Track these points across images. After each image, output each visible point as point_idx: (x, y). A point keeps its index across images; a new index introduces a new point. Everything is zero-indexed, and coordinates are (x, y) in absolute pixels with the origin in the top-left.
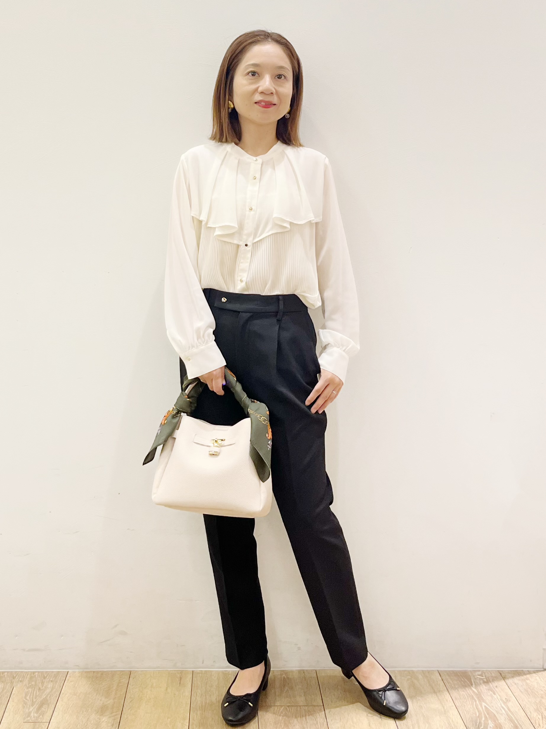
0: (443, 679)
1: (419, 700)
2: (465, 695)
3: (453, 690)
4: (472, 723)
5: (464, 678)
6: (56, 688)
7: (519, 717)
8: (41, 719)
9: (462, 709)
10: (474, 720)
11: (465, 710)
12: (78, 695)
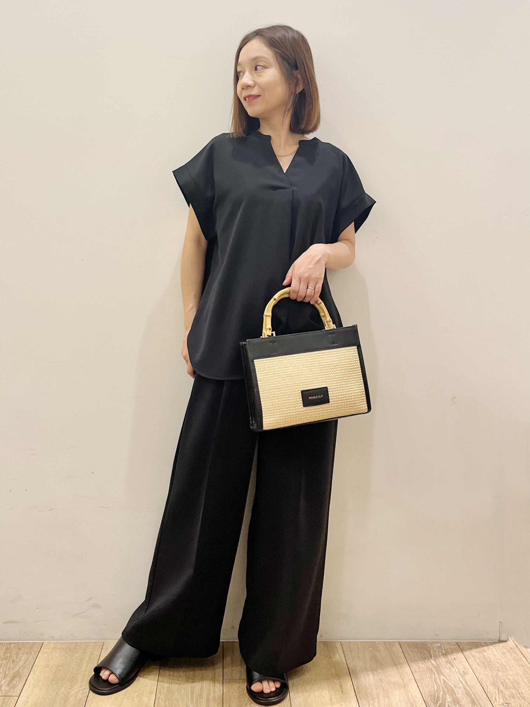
0: (403, 651)
1: (380, 673)
2: (424, 668)
3: (413, 663)
4: (430, 698)
5: (424, 650)
6: (29, 660)
7: (476, 691)
8: (11, 693)
9: (420, 682)
10: (432, 694)
11: (424, 683)
12: (50, 667)
